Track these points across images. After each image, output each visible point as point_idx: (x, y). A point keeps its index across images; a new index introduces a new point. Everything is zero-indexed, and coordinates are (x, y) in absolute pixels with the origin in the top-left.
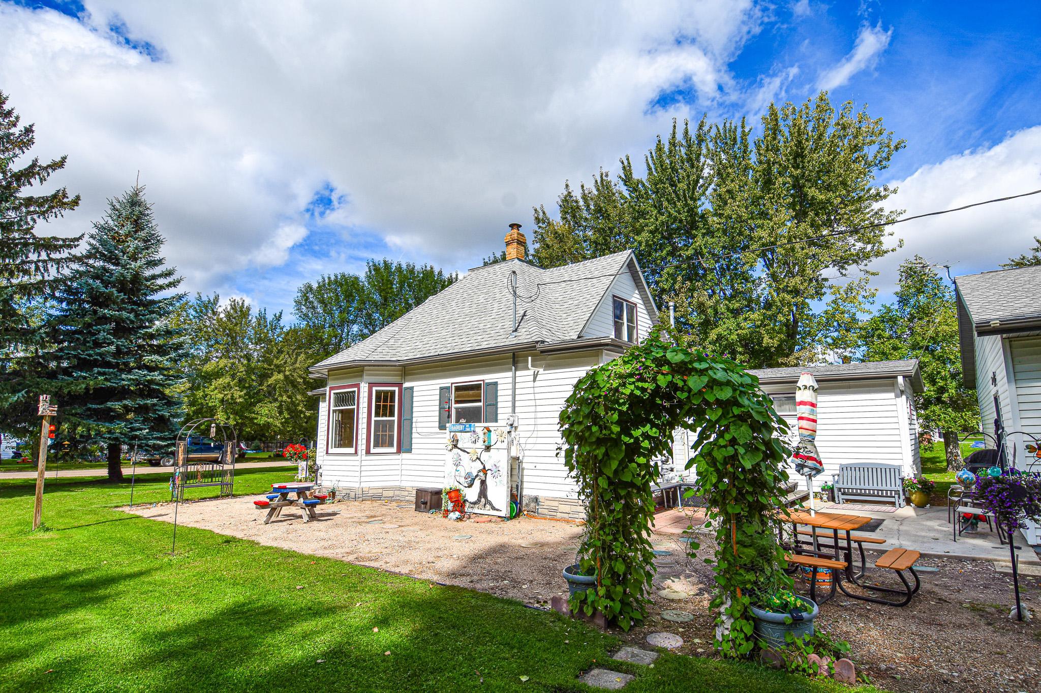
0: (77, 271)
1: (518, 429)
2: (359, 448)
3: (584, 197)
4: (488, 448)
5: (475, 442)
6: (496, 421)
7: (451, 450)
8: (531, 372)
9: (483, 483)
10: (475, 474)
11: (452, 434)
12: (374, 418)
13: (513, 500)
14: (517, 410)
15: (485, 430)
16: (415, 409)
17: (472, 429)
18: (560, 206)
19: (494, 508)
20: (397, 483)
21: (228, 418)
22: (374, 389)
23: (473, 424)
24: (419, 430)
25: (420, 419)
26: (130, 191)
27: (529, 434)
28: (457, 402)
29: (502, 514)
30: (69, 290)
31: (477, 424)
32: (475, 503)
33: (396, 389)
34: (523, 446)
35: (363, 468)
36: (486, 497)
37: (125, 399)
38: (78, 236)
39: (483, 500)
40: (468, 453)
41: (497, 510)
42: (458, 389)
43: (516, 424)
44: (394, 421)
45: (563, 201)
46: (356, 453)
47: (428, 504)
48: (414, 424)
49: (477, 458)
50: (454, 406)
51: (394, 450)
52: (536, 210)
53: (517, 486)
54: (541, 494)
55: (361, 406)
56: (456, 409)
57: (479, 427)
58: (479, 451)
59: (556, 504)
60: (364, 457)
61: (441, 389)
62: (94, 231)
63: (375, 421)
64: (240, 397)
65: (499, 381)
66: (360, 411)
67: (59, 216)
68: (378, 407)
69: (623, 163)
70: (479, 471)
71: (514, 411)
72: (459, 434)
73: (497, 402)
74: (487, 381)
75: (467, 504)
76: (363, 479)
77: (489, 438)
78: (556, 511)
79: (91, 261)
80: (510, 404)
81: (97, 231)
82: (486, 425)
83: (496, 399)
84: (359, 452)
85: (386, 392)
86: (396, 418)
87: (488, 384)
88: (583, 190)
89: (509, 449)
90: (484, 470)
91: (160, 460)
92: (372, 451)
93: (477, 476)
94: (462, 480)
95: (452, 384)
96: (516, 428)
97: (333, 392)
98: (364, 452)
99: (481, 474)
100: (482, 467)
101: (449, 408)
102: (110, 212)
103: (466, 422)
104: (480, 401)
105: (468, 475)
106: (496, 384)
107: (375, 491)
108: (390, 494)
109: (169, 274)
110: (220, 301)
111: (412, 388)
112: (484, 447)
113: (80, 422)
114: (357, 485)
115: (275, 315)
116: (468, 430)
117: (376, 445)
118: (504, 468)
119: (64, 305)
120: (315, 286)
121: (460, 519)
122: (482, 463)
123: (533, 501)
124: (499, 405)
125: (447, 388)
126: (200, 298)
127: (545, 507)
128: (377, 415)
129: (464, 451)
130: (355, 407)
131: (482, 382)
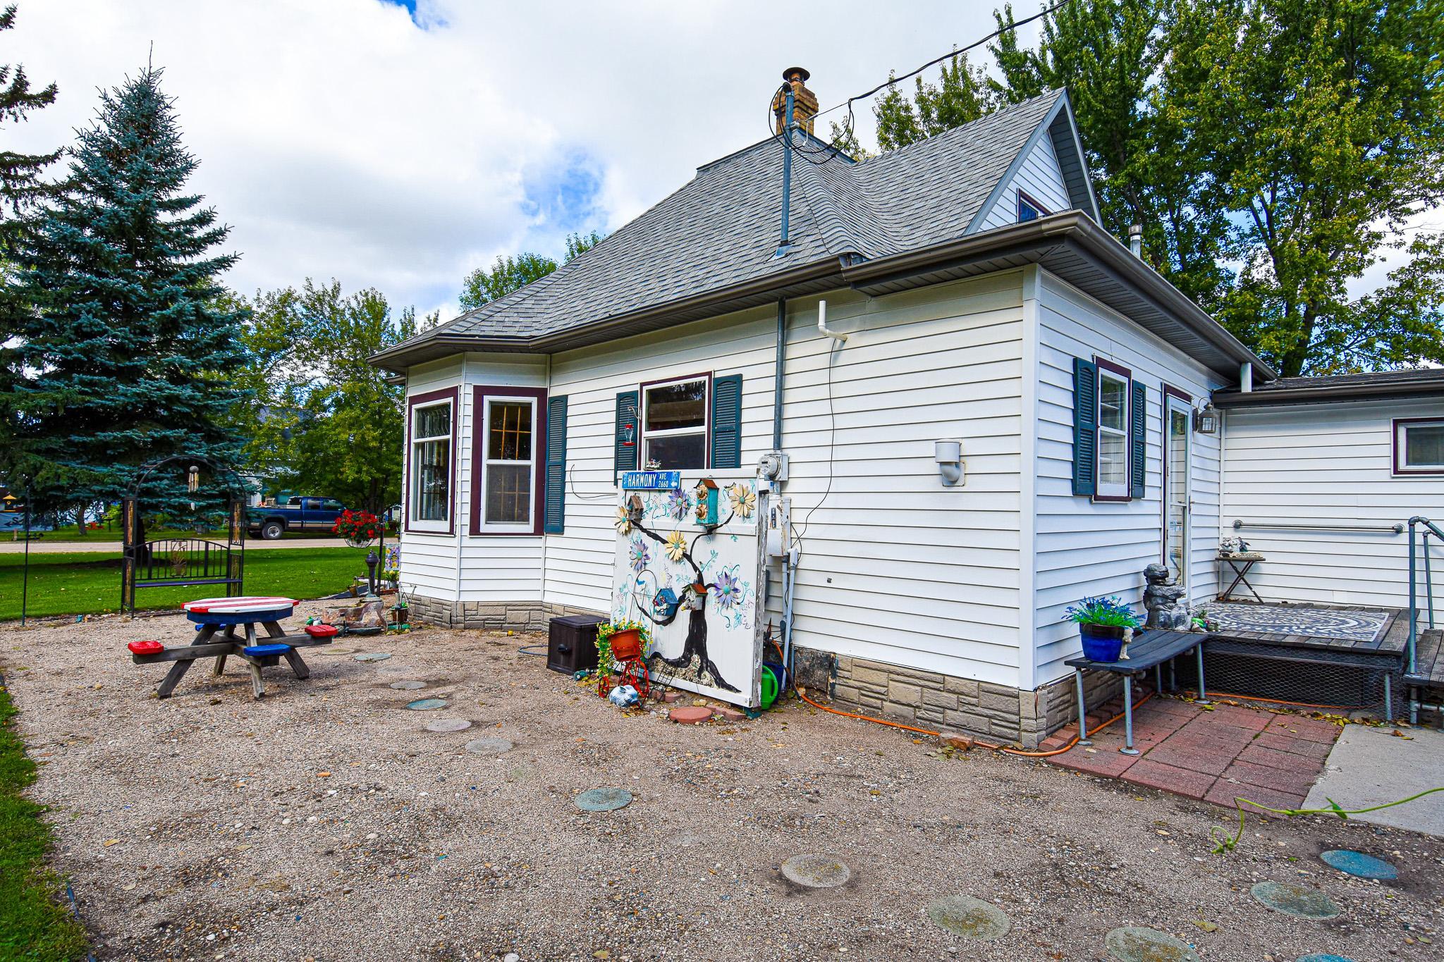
0: (48, 212)
1: (789, 488)
2: (457, 522)
3: (921, 100)
4: (711, 531)
5: (679, 516)
6: (738, 465)
7: (626, 533)
8: (826, 345)
9: (698, 619)
10: (678, 594)
11: (630, 494)
12: (486, 461)
13: (772, 658)
14: (787, 441)
15: (703, 488)
16: (570, 444)
17: (674, 484)
18: (878, 116)
19: (721, 683)
20: (535, 597)
21: (359, 472)
22: (487, 399)
23: (675, 471)
24: (577, 488)
25: (579, 465)
26: (136, 77)
27: (814, 501)
28: (652, 426)
29: (743, 699)
30: (39, 243)
31: (684, 473)
32: (677, 664)
33: (534, 401)
34: (800, 529)
35: (465, 564)
36: (703, 653)
37: (131, 427)
38: (52, 153)
39: (696, 658)
40: (664, 542)
41: (730, 688)
42: (655, 396)
43: (782, 476)
44: (529, 467)
45: (882, 108)
46: (452, 532)
47: (574, 656)
48: (568, 474)
49: (685, 555)
50: (647, 434)
51: (530, 527)
52: (835, 127)
53: (783, 624)
54: (840, 648)
55: (460, 435)
56: (652, 441)
57: (689, 479)
58: (689, 538)
59: (882, 678)
60: (468, 541)
61: (621, 397)
62: (79, 145)
63: (490, 467)
64: (374, 438)
65: (746, 374)
66: (459, 446)
67: (21, 118)
68: (494, 438)
69: (999, 17)
70: (687, 588)
71: (778, 444)
72: (644, 496)
73: (739, 425)
74: (718, 375)
75: (660, 665)
76: (465, 586)
77: (714, 508)
78: (882, 697)
79: (74, 196)
80: (770, 428)
81: (83, 144)
82: (705, 473)
83: (739, 416)
84: (457, 530)
85: (512, 407)
86: (532, 463)
87: (720, 382)
88: (920, 88)
89: (761, 537)
90: (700, 587)
91: (261, 529)
92: (484, 528)
93: (682, 599)
94: (648, 606)
95: (642, 385)
96: (783, 484)
97: (415, 407)
98: (467, 530)
99: (692, 595)
100: (693, 577)
101: (635, 438)
102: (102, 110)
103: (662, 467)
104: (701, 423)
105: (664, 595)
106: (738, 380)
107: (490, 611)
108: (522, 616)
109: (203, 219)
110: (341, 292)
111: (564, 398)
112: (700, 529)
113: (42, 464)
114: (452, 597)
115: (428, 318)
116: (664, 485)
117: (491, 518)
118: (748, 579)
119: (33, 270)
120: (489, 273)
121: (635, 706)
122: (696, 568)
123: (821, 665)
124: (745, 430)
125: (633, 395)
126: (309, 287)
127: (851, 682)
128: (494, 454)
129: (656, 537)
130: (450, 437)
131: (706, 378)
